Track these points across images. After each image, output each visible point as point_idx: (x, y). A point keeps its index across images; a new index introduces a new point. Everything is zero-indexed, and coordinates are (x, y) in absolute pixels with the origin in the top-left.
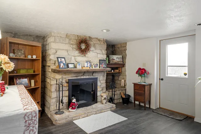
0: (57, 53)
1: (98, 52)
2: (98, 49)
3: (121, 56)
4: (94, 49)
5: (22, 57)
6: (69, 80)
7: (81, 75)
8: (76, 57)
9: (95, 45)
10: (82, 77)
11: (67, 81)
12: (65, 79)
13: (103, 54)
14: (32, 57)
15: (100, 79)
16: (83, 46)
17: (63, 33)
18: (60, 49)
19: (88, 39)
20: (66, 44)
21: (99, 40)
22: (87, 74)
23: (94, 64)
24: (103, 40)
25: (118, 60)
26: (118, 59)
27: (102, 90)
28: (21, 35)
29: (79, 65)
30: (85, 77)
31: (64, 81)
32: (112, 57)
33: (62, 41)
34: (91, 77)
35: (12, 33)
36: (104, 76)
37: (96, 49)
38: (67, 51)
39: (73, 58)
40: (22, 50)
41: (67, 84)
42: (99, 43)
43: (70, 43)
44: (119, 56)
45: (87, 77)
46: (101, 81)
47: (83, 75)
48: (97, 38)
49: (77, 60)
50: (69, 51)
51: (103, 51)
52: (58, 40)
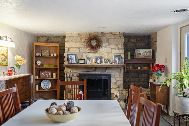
0: (69, 51)
1: (112, 48)
2: (112, 44)
3: (151, 50)
4: (108, 45)
5: (47, 55)
6: (79, 74)
7: (92, 70)
8: (87, 54)
9: (109, 40)
10: (93, 73)
11: (78, 75)
12: (76, 74)
13: (119, 49)
14: (54, 55)
15: (115, 76)
16: (94, 43)
17: (75, 33)
18: (72, 48)
19: (100, 35)
20: (78, 42)
21: (114, 35)
22: (99, 70)
23: (104, 60)
24: (119, 34)
25: (146, 55)
26: (146, 53)
27: (118, 87)
28: (53, 37)
29: (89, 61)
30: (96, 73)
31: (75, 75)
32: (138, 51)
33: (74, 40)
34: (104, 73)
35: (46, 37)
36: (120, 73)
37: (109, 44)
38: (79, 49)
39: (84, 55)
40: (47, 50)
41: (78, 78)
42: (114, 38)
43: (82, 41)
44: (147, 50)
45: (99, 73)
46: (116, 78)
47: (95, 70)
48: (112, 33)
49: (88, 56)
50: (80, 48)
51: (119, 46)
52: (70, 40)
